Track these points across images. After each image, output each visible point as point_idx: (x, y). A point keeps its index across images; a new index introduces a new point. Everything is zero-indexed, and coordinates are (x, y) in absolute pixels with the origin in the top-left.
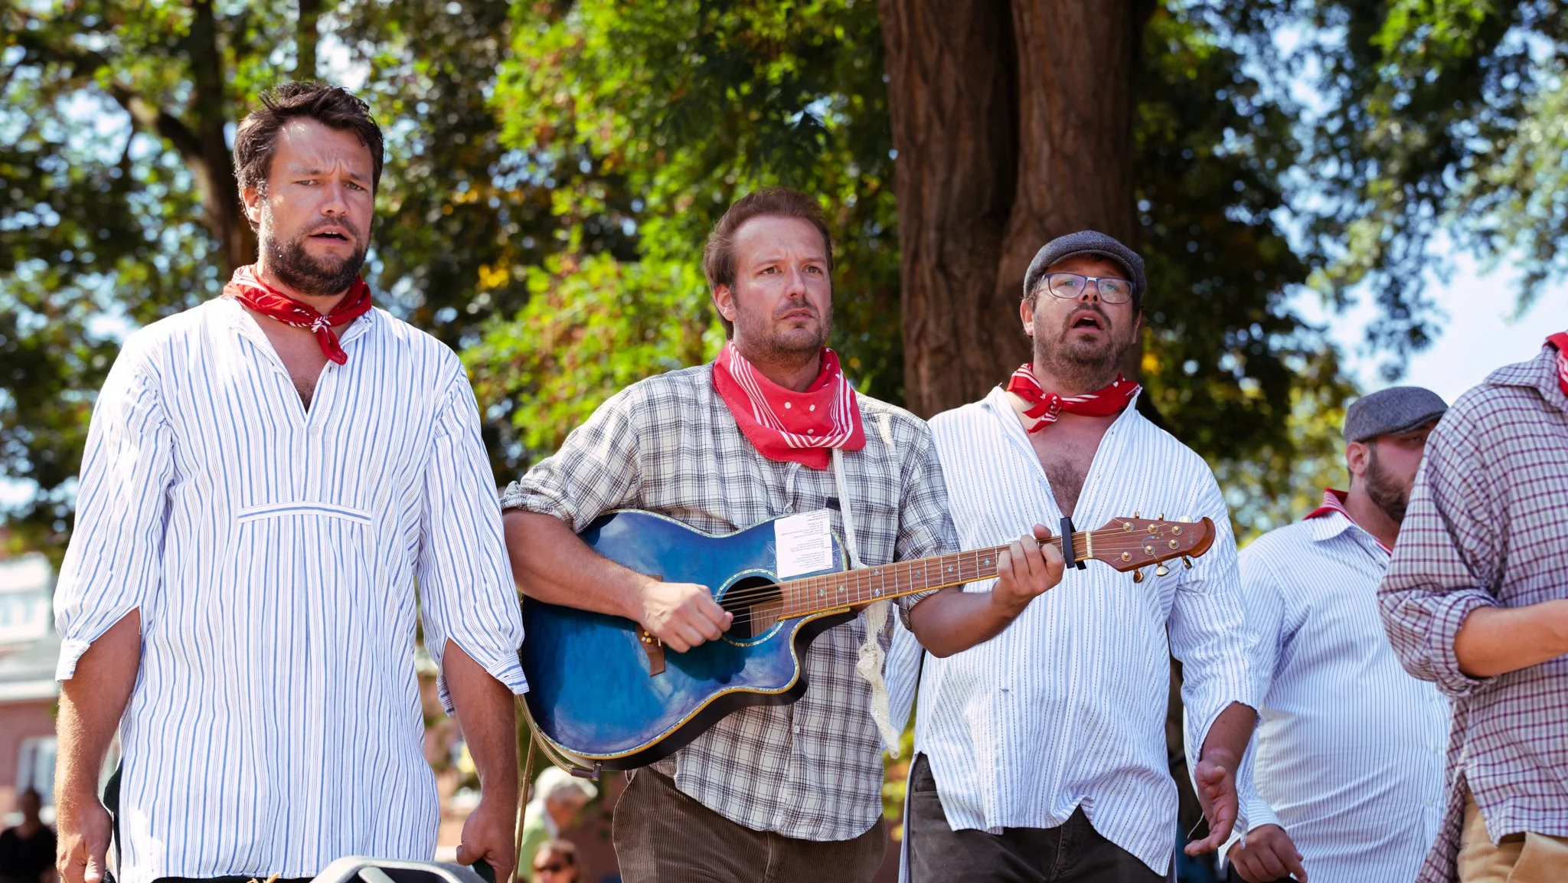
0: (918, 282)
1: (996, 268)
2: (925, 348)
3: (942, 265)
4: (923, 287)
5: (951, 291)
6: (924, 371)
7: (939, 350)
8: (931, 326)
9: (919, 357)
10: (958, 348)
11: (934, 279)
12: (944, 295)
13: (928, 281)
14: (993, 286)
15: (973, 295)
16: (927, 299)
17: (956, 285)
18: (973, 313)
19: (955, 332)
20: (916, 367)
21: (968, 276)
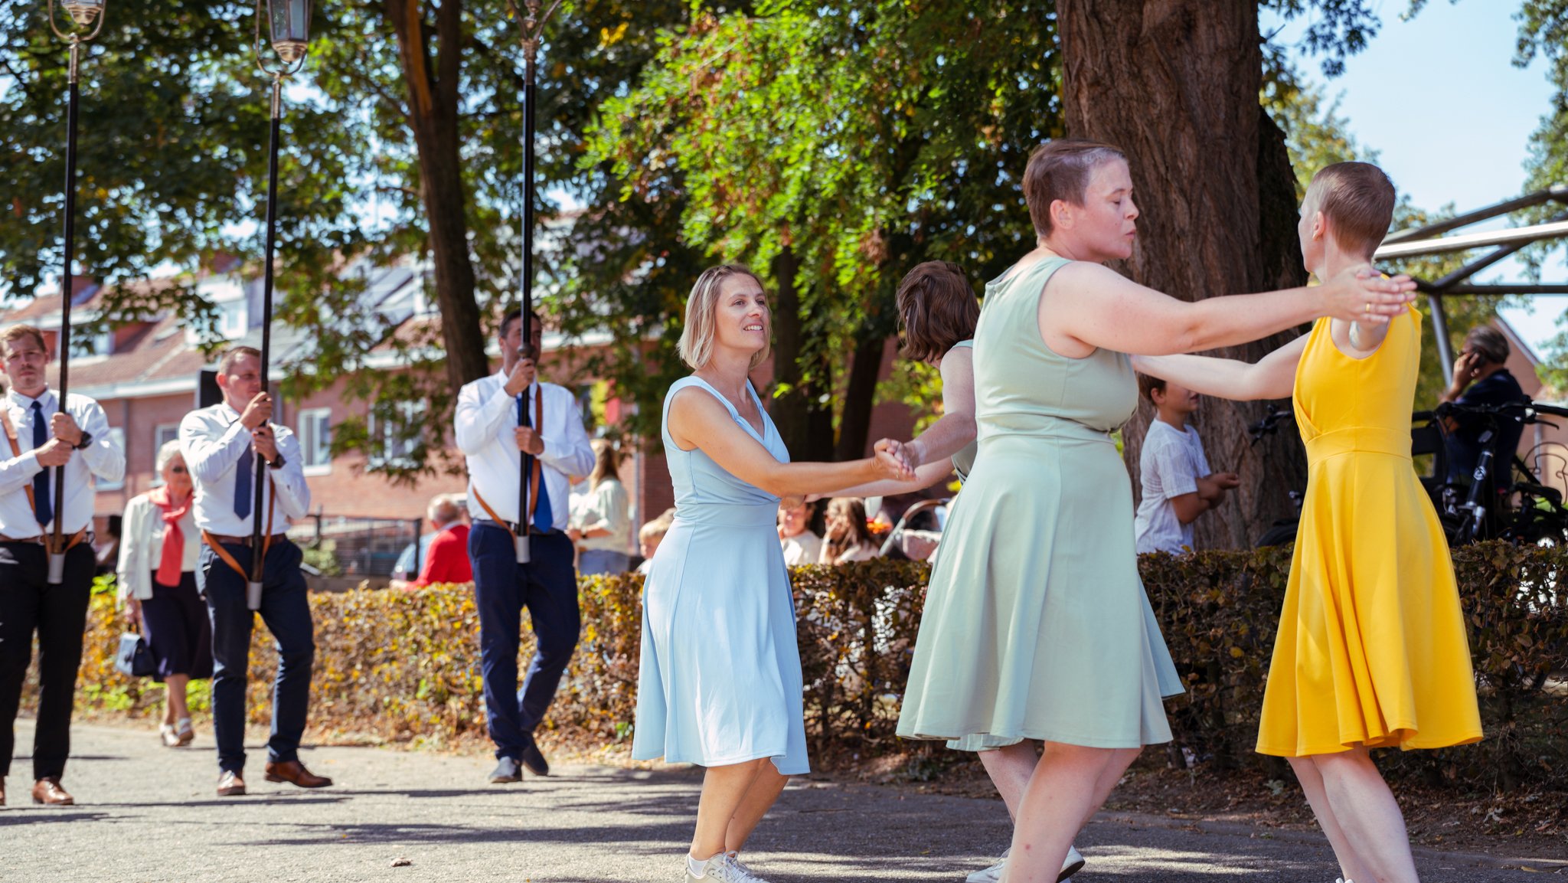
0: (1075, 28)
1: (1141, 13)
2: (1084, 83)
3: (1095, 14)
4: (1080, 31)
5: (1104, 34)
6: (1083, 101)
7: (1096, 82)
8: (1088, 63)
9: (1079, 90)
10: (1113, 82)
11: (1088, 24)
12: (1098, 37)
13: (1084, 28)
14: (1139, 29)
15: (1122, 36)
16: (1084, 42)
17: (1107, 29)
18: (1123, 51)
19: (1110, 66)
20: (1077, 98)
21: (1117, 21)
